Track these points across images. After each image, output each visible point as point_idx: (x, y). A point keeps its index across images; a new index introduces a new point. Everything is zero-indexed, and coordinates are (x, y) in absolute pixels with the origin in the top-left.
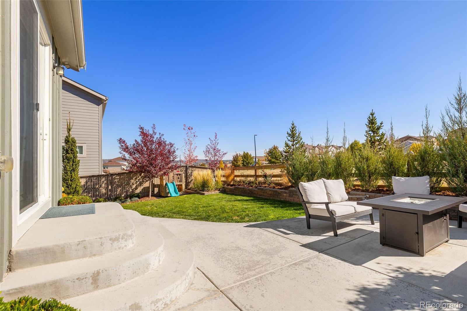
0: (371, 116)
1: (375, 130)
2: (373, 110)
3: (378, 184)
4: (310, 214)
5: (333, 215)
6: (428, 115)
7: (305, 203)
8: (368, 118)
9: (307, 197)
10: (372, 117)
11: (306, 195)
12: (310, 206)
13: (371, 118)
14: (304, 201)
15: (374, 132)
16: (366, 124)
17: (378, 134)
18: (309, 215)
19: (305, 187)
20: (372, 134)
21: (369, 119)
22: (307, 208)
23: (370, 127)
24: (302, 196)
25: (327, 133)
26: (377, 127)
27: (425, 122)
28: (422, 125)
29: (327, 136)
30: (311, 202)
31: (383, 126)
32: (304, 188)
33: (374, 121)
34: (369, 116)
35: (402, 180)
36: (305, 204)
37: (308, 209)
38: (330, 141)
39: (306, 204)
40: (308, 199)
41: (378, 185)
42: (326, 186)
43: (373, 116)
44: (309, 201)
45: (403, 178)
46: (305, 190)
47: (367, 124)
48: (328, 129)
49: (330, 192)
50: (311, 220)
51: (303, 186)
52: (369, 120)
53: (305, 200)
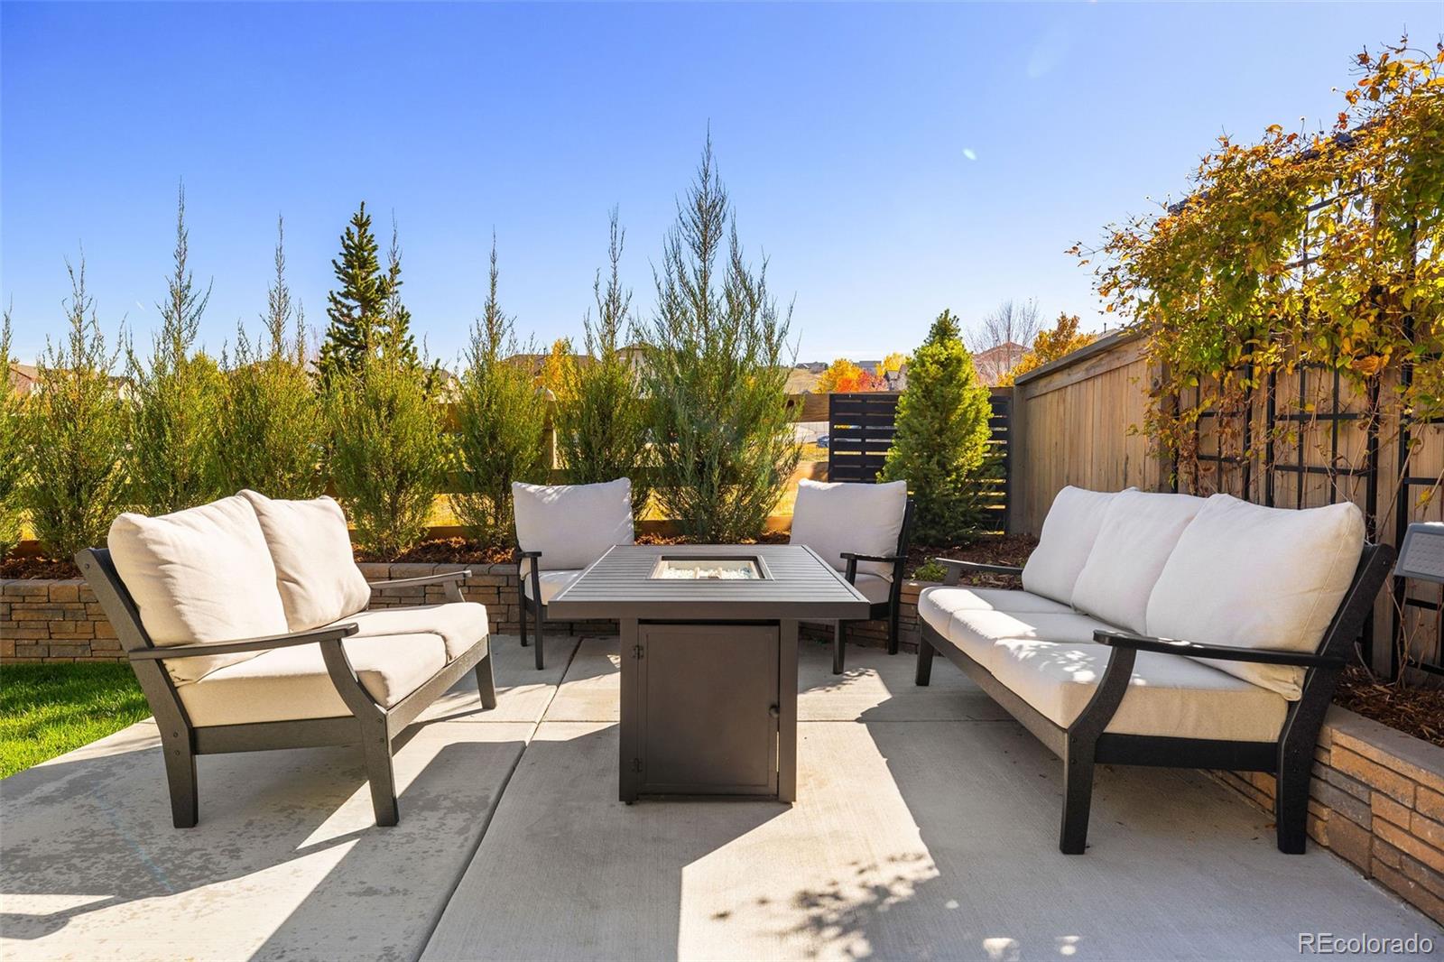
0: (355, 230)
1: (372, 294)
2: (363, 204)
3: (432, 524)
4: (199, 720)
5: (374, 701)
6: (618, 246)
7: (159, 654)
8: (342, 238)
9: (179, 614)
10: (361, 236)
11: (171, 602)
12: (200, 675)
13: (356, 240)
14: (150, 645)
15: (367, 304)
16: (334, 262)
17: (379, 313)
18: (193, 732)
19: (161, 543)
20: (357, 313)
21: (347, 242)
22: (174, 690)
23: (351, 280)
24: (134, 609)
25: (181, 255)
26: (378, 282)
27: (607, 275)
28: (596, 286)
29: (179, 276)
30: (207, 639)
31: (401, 283)
32: (153, 554)
33: (369, 254)
34: (348, 229)
35: (550, 499)
36: (159, 662)
37: (186, 694)
38: (196, 304)
39: (170, 665)
40: (186, 626)
41: (432, 528)
42: (270, 539)
43: (365, 230)
44: (197, 641)
45: (550, 491)
46: (158, 568)
47: (341, 261)
48: (183, 237)
49: (294, 568)
50: (204, 763)
51: (144, 543)
52: (347, 247)
53: (159, 631)
